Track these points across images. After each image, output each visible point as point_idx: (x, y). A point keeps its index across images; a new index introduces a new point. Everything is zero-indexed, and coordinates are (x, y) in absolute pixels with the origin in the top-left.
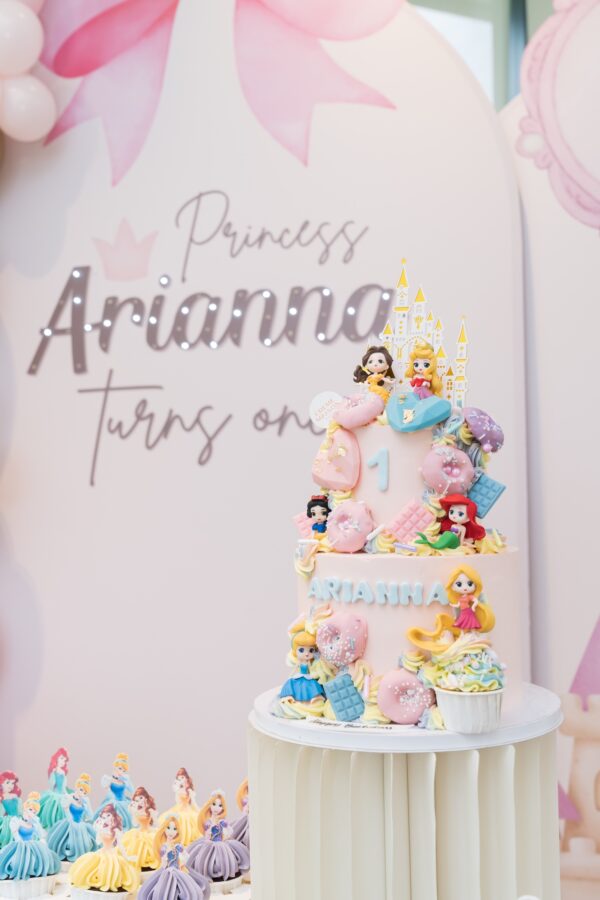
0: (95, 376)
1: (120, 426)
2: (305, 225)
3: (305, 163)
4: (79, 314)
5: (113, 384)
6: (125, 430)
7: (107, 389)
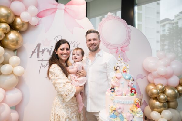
0: (41, 59)
1: (44, 66)
2: (72, 42)
3: (72, 34)
4: (39, 50)
5: (43, 60)
6: (45, 66)
7: (42, 61)
